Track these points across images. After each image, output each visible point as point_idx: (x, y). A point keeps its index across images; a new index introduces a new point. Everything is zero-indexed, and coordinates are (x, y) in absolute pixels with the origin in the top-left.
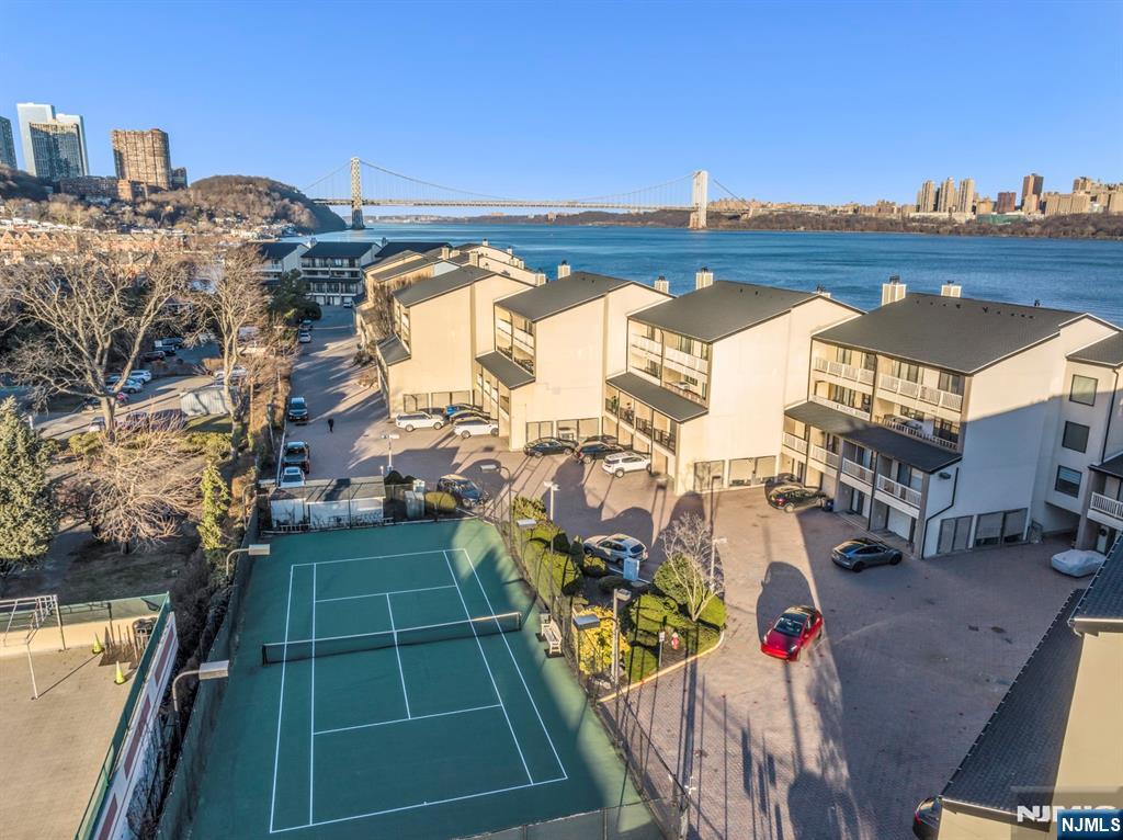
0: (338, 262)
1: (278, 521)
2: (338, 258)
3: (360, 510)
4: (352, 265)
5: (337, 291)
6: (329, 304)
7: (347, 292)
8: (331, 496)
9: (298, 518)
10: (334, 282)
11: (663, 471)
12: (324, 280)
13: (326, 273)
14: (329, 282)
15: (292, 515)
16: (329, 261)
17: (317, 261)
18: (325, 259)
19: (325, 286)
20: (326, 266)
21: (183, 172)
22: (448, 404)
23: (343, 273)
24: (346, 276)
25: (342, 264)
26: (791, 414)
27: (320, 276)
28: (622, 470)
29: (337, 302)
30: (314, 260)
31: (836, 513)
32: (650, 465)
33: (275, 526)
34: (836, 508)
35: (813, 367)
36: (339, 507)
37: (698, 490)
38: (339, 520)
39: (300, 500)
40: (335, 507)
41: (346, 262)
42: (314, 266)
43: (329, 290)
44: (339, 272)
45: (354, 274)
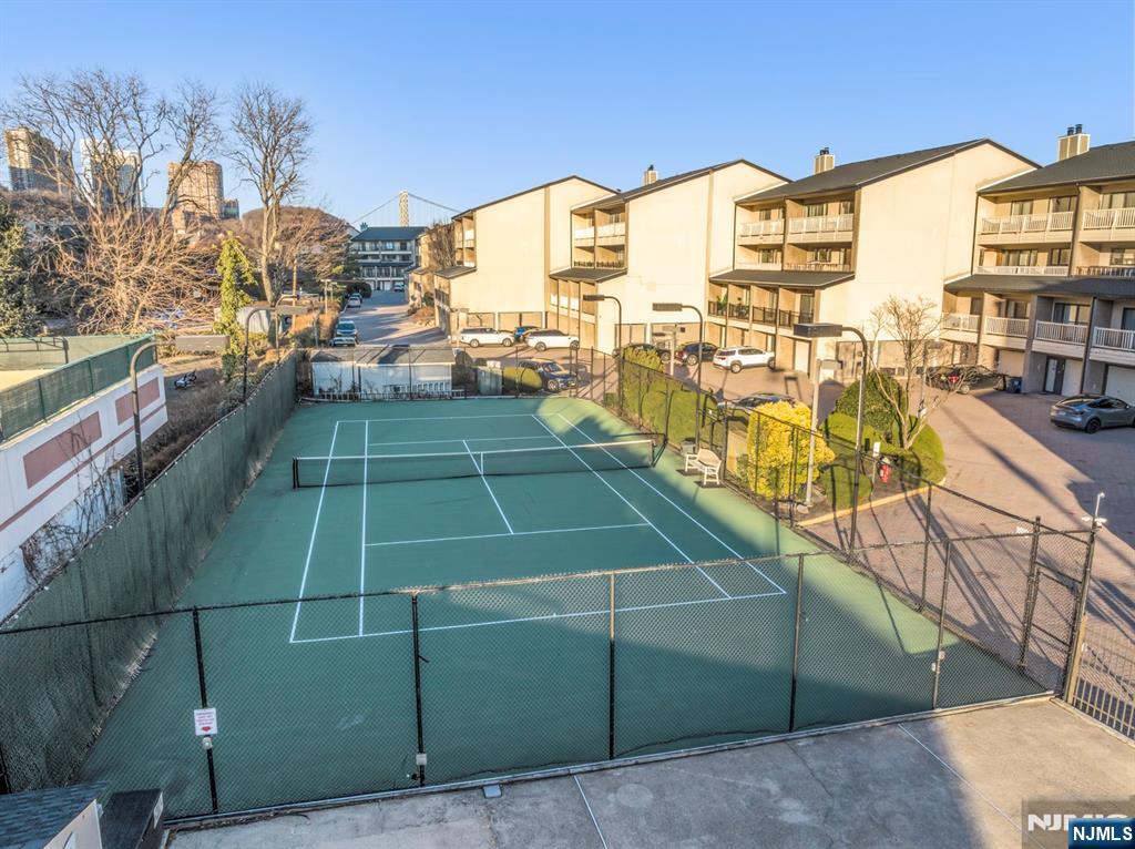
0: (389, 245)
1: (320, 390)
2: (389, 241)
3: (423, 379)
4: (403, 247)
5: (387, 275)
6: (379, 289)
7: (398, 276)
8: (387, 360)
9: (346, 387)
10: (385, 266)
11: (790, 366)
12: (372, 265)
13: (376, 257)
14: (380, 266)
15: (339, 382)
16: (380, 244)
17: (368, 245)
18: (376, 241)
19: (375, 270)
20: (377, 250)
21: (235, 204)
22: (518, 325)
23: (394, 256)
24: (398, 260)
25: (394, 248)
26: (953, 290)
27: (370, 260)
28: (737, 363)
29: (388, 287)
30: (364, 244)
31: (1025, 394)
32: (773, 359)
33: (317, 393)
34: (1025, 388)
35: (979, 230)
36: (398, 373)
37: (839, 379)
38: (396, 389)
39: (348, 364)
40: (391, 373)
41: (398, 245)
42: (364, 250)
43: (379, 275)
44: (389, 256)
45: (405, 257)
